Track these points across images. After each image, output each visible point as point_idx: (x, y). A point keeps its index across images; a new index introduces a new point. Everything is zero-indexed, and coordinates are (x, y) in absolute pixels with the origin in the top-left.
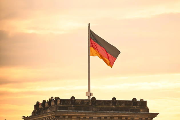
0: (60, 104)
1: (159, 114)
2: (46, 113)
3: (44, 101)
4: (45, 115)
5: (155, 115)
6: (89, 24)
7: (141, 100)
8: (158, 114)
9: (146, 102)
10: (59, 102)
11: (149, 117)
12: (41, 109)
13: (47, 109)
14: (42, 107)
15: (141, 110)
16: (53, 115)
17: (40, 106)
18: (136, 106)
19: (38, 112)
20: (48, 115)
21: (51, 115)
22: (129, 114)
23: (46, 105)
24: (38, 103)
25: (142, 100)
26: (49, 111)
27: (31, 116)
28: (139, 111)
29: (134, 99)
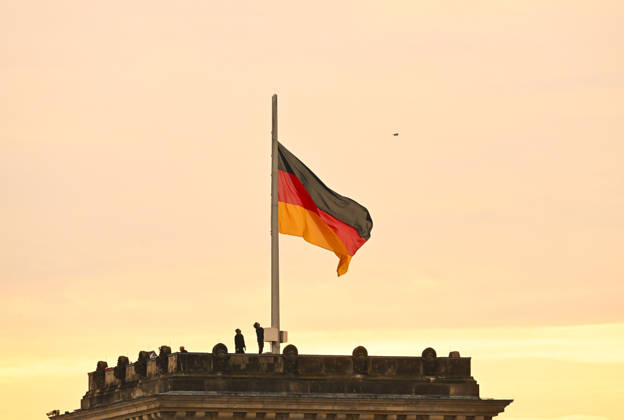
0: (178, 368)
1: (512, 401)
2: (130, 399)
3: (123, 361)
4: (127, 408)
5: (500, 405)
6: (275, 99)
7: (451, 354)
8: (507, 402)
9: (468, 361)
10: (172, 364)
11: (479, 414)
12: (113, 386)
13: (132, 385)
14: (118, 381)
15: (452, 390)
16: (153, 406)
17: (110, 378)
18: (432, 375)
19: (101, 398)
20: (135, 406)
21: (145, 408)
22: (408, 402)
23: (131, 373)
24: (102, 366)
25: (454, 355)
26: (138, 393)
27: (77, 411)
28: (446, 392)
29: (429, 352)
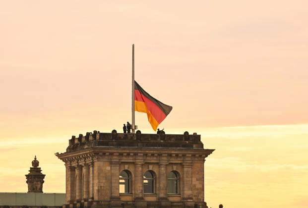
0: (100, 138)
1: (215, 150)
2: (83, 149)
3: (81, 136)
4: (83, 152)
5: (210, 152)
6: (133, 46)
7: (194, 134)
8: (213, 150)
9: (200, 136)
10: (98, 136)
11: (204, 154)
12: (77, 144)
13: (84, 144)
14: (79, 142)
15: (194, 146)
16: (91, 151)
17: (76, 141)
18: (187, 141)
19: (73, 148)
20: (85, 151)
21: (88, 152)
22: (179, 150)
23: (83, 140)
24: (74, 137)
25: (195, 134)
26: (86, 147)
27: (65, 153)
28: (192, 147)
29: (186, 133)
